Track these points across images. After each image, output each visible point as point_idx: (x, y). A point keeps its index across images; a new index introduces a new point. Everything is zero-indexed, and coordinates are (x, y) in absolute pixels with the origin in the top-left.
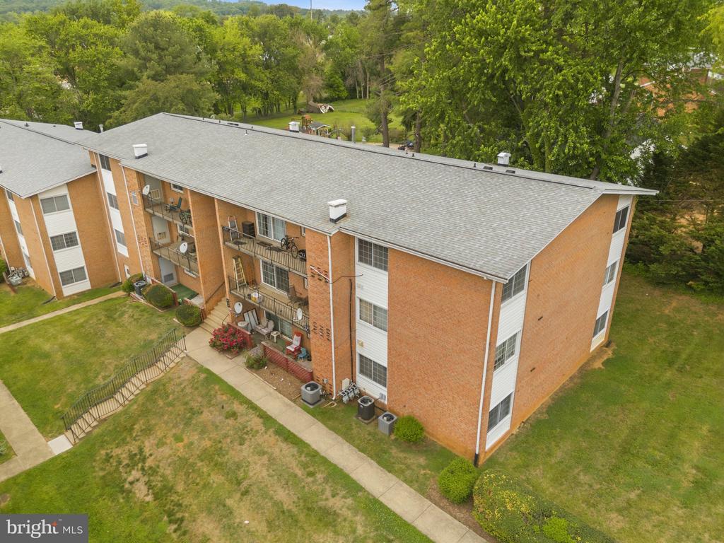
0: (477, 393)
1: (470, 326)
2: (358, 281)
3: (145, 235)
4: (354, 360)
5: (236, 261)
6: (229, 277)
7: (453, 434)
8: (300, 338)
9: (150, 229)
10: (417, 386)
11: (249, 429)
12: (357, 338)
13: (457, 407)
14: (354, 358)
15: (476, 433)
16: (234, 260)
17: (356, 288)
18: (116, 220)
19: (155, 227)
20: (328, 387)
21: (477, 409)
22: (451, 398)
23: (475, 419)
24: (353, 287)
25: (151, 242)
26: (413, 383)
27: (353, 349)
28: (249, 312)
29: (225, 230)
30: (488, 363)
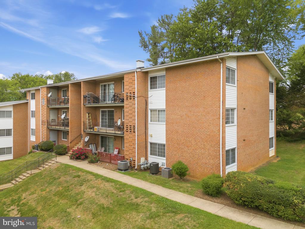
0: (217, 136)
1: (211, 96)
2: (150, 100)
3: (45, 119)
4: (147, 148)
5: (89, 114)
6: (84, 122)
7: (205, 170)
8: (118, 150)
9: (48, 116)
10: (183, 147)
11: (86, 180)
12: (149, 133)
13: (206, 150)
14: (147, 146)
15: (220, 163)
16: (87, 114)
17: (149, 104)
18: (33, 123)
19: (51, 116)
20: (132, 163)
21: (219, 146)
22: (202, 146)
23: (218, 154)
24: (147, 104)
25: (47, 122)
26: (181, 146)
27: (147, 140)
28: (92, 145)
29: (85, 97)
30: (222, 113)
